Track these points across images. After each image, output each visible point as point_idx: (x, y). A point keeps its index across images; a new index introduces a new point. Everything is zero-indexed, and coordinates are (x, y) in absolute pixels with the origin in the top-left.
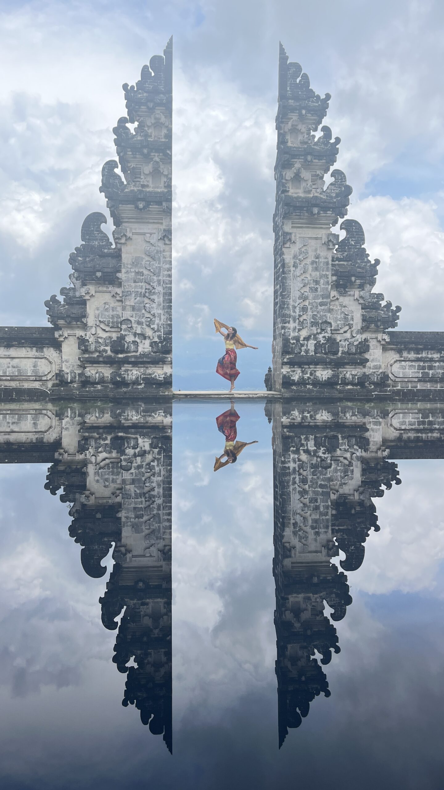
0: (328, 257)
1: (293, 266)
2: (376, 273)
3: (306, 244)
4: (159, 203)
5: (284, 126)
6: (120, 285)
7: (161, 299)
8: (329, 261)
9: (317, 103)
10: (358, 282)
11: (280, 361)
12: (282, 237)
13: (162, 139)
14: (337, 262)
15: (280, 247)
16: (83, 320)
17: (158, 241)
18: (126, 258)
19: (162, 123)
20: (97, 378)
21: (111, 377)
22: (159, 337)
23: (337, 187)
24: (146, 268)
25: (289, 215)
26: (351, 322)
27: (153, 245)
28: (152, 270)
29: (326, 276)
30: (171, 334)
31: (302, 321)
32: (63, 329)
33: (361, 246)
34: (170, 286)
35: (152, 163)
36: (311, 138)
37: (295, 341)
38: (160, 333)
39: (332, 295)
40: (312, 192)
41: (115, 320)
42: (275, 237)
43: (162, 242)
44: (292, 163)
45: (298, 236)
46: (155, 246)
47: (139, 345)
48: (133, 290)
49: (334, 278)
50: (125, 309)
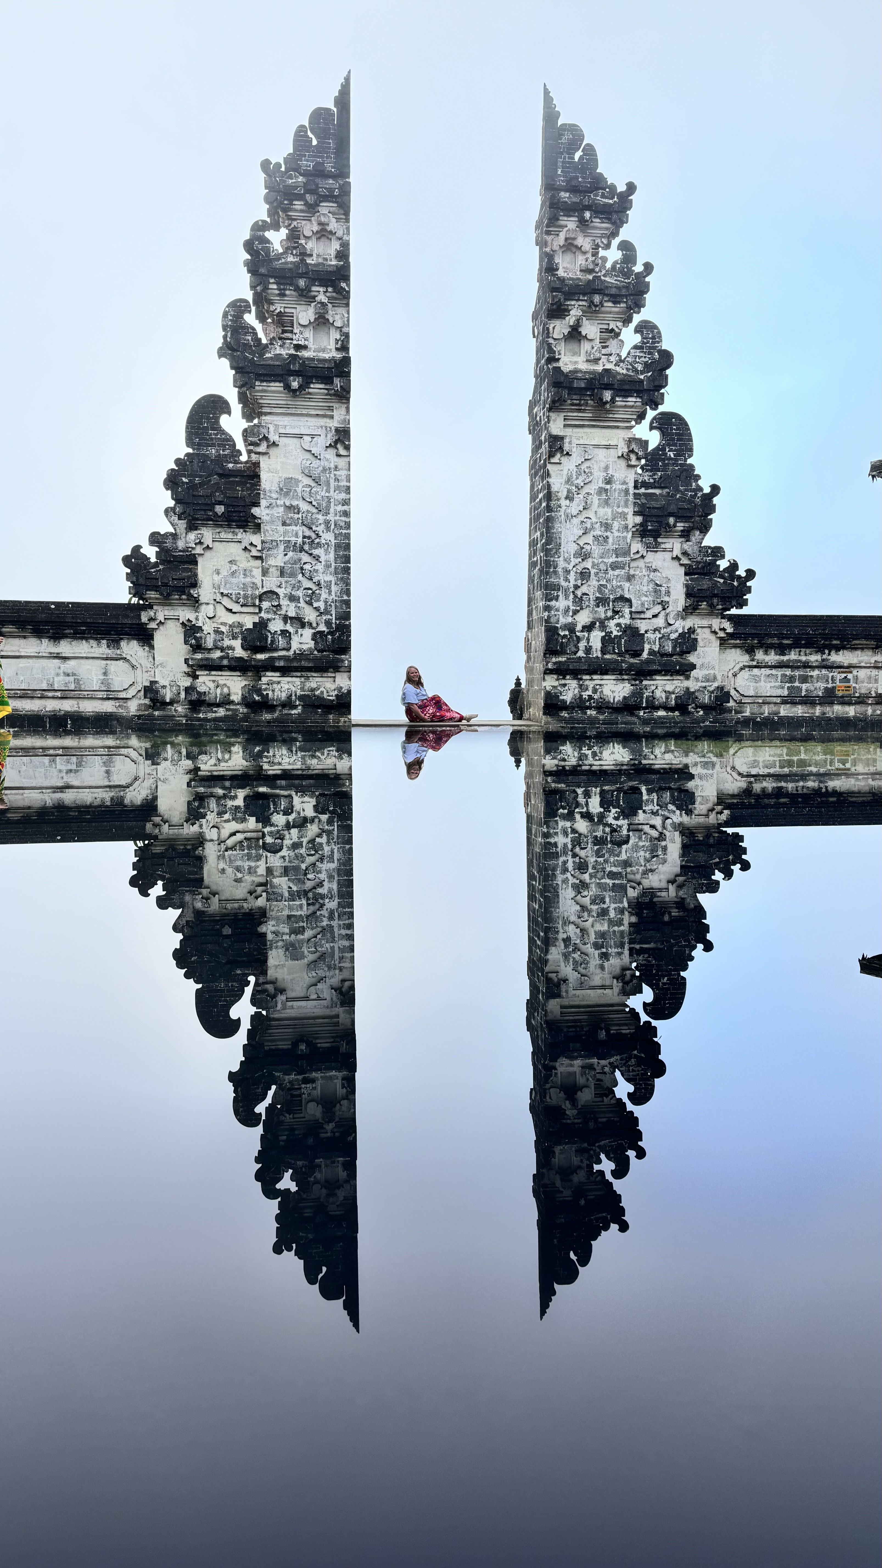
0: (627, 480)
1: (566, 498)
2: (712, 509)
3: (590, 457)
4: (327, 380)
5: (552, 240)
6: (257, 528)
7: (332, 556)
8: (628, 489)
9: (610, 199)
10: (680, 526)
11: (539, 667)
12: (547, 443)
13: (331, 260)
14: (643, 490)
15: (542, 462)
16: (192, 591)
17: (326, 450)
18: (269, 480)
19: (331, 232)
20: (218, 695)
21: (242, 695)
22: (328, 623)
23: (645, 353)
24: (304, 499)
25: (561, 405)
26: (666, 599)
27: (317, 457)
28: (314, 503)
29: (624, 516)
30: (350, 619)
31: (579, 596)
32: (155, 607)
33: (686, 460)
34: (347, 532)
35: (313, 304)
36: (600, 262)
37: (567, 633)
38: (329, 617)
39: (634, 549)
40: (600, 362)
41: (250, 593)
42: (533, 444)
43: (332, 451)
44: (566, 307)
45: (575, 441)
46: (320, 459)
47: (292, 636)
48: (282, 539)
49: (639, 519)
50: (267, 572)
